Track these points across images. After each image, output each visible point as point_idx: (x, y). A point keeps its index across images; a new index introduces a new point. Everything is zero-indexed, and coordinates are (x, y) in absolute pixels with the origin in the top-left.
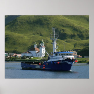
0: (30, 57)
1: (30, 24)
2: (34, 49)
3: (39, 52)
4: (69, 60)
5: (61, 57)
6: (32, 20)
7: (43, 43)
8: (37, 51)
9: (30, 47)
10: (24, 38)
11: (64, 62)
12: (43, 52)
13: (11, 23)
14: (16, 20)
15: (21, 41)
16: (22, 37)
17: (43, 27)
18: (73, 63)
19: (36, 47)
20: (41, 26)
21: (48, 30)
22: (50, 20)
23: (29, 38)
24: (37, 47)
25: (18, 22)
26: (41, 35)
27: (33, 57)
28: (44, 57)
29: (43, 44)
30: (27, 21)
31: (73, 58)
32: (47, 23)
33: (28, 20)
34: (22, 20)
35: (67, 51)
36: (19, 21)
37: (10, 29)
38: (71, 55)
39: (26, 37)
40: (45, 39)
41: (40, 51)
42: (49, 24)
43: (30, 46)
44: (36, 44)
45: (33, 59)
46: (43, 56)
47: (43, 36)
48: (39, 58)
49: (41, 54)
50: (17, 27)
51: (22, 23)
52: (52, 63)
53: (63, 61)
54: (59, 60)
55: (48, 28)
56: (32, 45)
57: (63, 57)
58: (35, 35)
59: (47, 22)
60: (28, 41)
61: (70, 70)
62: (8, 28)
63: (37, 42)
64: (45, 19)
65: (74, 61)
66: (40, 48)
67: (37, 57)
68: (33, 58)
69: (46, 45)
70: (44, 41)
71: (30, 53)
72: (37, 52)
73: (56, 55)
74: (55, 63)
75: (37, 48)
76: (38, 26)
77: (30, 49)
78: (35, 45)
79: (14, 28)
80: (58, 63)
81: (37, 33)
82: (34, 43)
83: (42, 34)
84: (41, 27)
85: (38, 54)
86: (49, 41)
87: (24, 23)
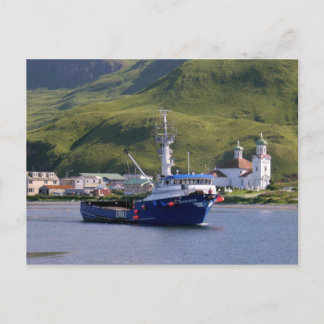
0: (222, 189)
1: (222, 82)
2: (234, 164)
3: (250, 172)
4: (198, 195)
5: (179, 187)
6: (229, 72)
7: (262, 144)
8: (244, 169)
9: (221, 158)
10: (204, 127)
11: (186, 201)
12: (262, 174)
13: (164, 80)
14: (178, 73)
15: (193, 138)
16: (197, 126)
17: (264, 93)
18: (211, 204)
19: (241, 157)
20: (259, 89)
21: (279, 102)
22: (287, 70)
23: (217, 129)
24: (244, 157)
25: (184, 77)
26: (257, 119)
27: (232, 188)
28: (268, 187)
29: (265, 147)
30: (214, 75)
31: (210, 191)
32: (277, 80)
33: (216, 71)
34: (198, 71)
35: (196, 173)
36: (187, 76)
37: (160, 101)
38: (207, 182)
39: (208, 125)
40: (269, 132)
41: (254, 170)
42: (282, 82)
43: (222, 152)
44: (241, 148)
45: (233, 195)
46: (264, 184)
47: (262, 121)
48: (250, 192)
49: (258, 180)
50: (183, 93)
51: (197, 80)
52: (155, 204)
53: (183, 198)
54: (174, 196)
55: (280, 94)
56: (229, 149)
57: (183, 188)
58: (237, 118)
59: (276, 75)
60: (216, 137)
61: (202, 221)
62: (155, 96)
63: (243, 140)
64: (271, 68)
65: (212, 199)
66: (255, 159)
67: (245, 189)
68: (231, 191)
69: (275, 149)
70: (268, 138)
71: (220, 175)
72: (244, 172)
73: (167, 183)
74: (163, 204)
75: (245, 161)
76: (248, 88)
77: (220, 161)
78: (239, 150)
79: (174, 96)
80: (172, 204)
81: (246, 113)
82: (235, 143)
83: (262, 115)
84: (257, 92)
85: (246, 180)
86: (282, 137)
87: (204, 79)
